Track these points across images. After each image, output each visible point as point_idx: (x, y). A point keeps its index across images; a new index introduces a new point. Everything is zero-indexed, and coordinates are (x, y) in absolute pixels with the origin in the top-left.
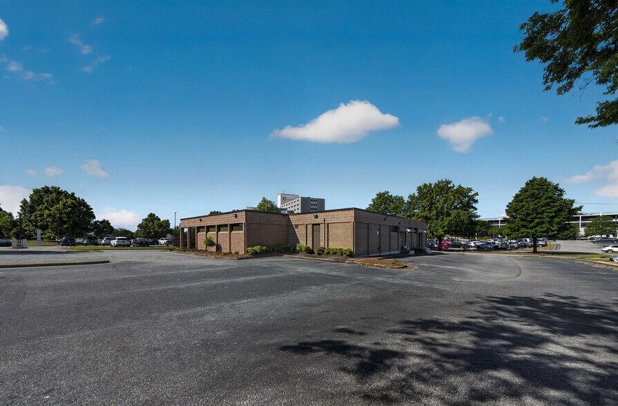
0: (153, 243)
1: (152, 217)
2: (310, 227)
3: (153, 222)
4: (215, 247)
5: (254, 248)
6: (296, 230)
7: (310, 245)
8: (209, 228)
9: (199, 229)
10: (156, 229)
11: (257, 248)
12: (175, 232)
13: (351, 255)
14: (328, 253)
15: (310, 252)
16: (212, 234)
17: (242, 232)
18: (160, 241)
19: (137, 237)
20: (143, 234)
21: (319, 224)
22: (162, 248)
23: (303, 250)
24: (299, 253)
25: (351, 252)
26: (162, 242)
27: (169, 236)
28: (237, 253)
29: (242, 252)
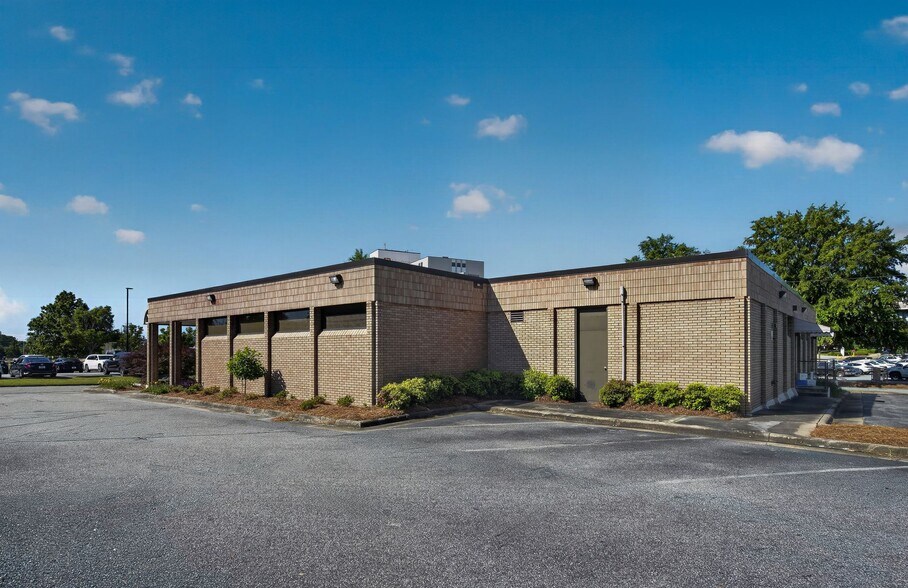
0: (66, 368)
1: (67, 302)
2: (567, 320)
3: (68, 314)
4: (262, 380)
5: (406, 384)
6: (516, 327)
7: (568, 372)
8: (239, 323)
9: (206, 326)
10: (78, 331)
11: (414, 385)
12: (128, 340)
13: (740, 410)
14: (648, 400)
15: (571, 394)
16: (252, 341)
17: (366, 332)
18: (86, 361)
19: (27, 352)
20: (43, 344)
21: (603, 308)
22: (92, 382)
23: (549, 388)
24: (531, 399)
25: (743, 399)
26: (92, 364)
27: (109, 350)
28: (347, 402)
29: (363, 399)
